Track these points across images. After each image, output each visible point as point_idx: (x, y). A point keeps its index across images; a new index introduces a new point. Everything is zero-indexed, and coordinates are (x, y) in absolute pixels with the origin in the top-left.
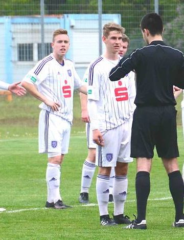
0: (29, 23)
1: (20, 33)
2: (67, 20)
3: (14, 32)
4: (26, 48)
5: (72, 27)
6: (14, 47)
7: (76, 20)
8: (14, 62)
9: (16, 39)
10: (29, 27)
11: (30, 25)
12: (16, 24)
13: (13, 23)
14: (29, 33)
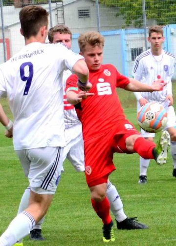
0: (139, 33)
1: (132, 40)
2: (168, 29)
3: (128, 40)
4: (138, 51)
5: (172, 34)
6: (128, 51)
7: (174, 28)
8: (129, 62)
9: (129, 45)
10: (138, 36)
11: (140, 34)
12: (129, 34)
13: (126, 34)
14: (139, 40)
